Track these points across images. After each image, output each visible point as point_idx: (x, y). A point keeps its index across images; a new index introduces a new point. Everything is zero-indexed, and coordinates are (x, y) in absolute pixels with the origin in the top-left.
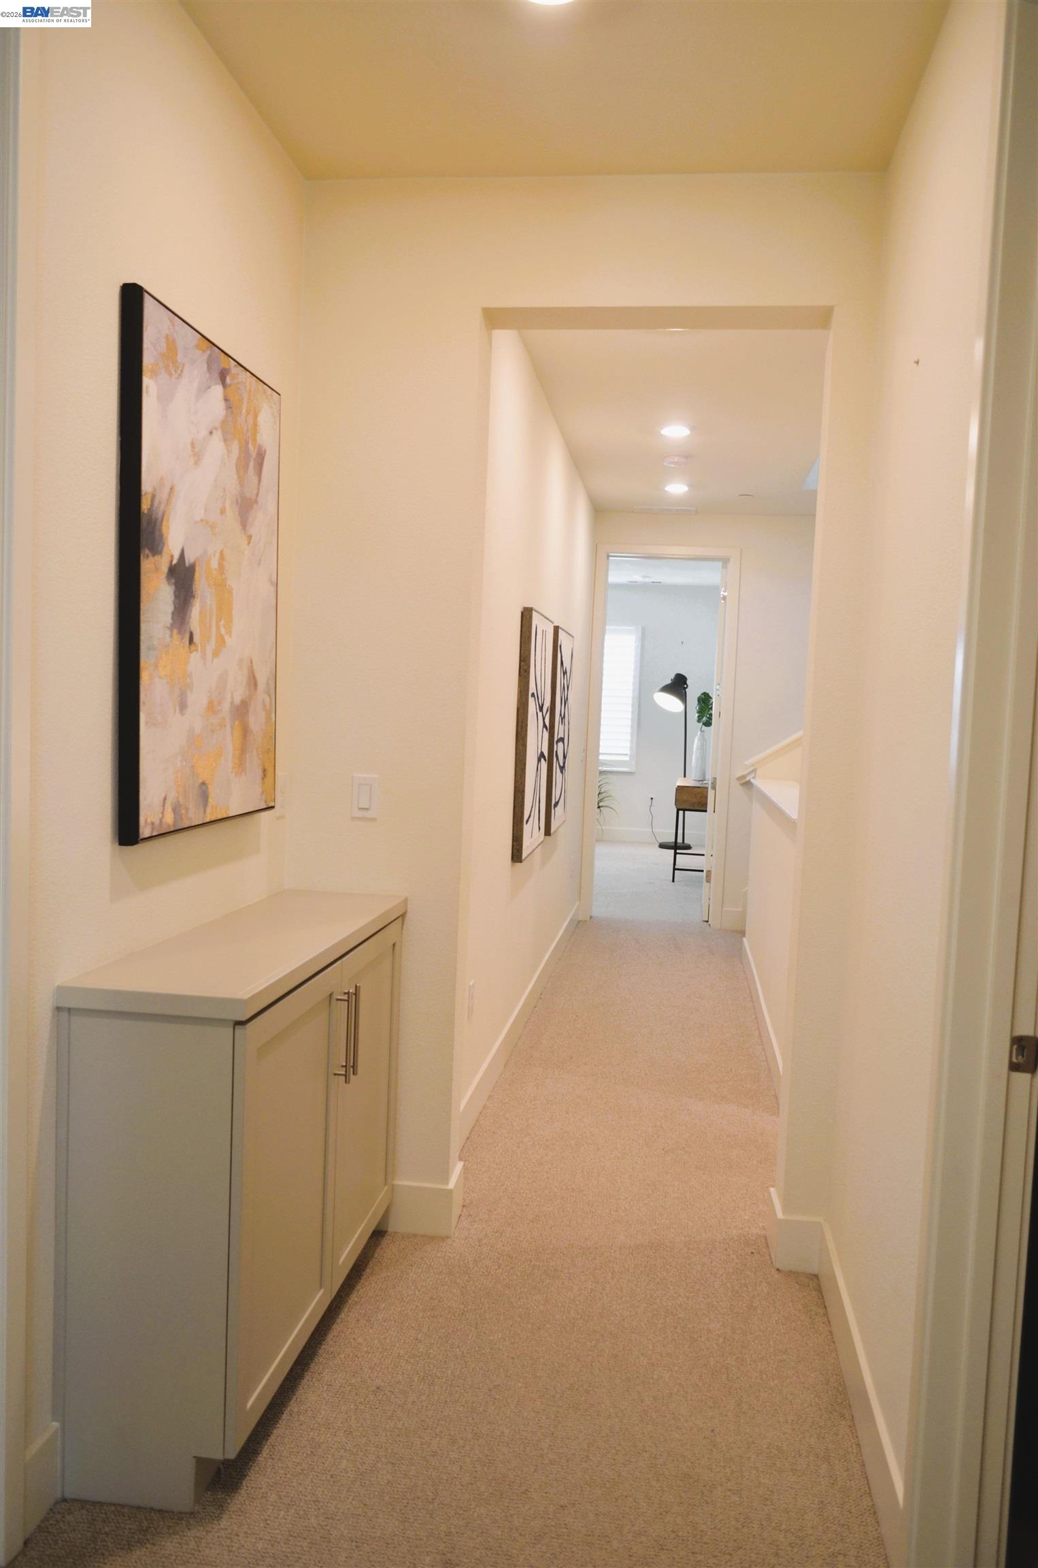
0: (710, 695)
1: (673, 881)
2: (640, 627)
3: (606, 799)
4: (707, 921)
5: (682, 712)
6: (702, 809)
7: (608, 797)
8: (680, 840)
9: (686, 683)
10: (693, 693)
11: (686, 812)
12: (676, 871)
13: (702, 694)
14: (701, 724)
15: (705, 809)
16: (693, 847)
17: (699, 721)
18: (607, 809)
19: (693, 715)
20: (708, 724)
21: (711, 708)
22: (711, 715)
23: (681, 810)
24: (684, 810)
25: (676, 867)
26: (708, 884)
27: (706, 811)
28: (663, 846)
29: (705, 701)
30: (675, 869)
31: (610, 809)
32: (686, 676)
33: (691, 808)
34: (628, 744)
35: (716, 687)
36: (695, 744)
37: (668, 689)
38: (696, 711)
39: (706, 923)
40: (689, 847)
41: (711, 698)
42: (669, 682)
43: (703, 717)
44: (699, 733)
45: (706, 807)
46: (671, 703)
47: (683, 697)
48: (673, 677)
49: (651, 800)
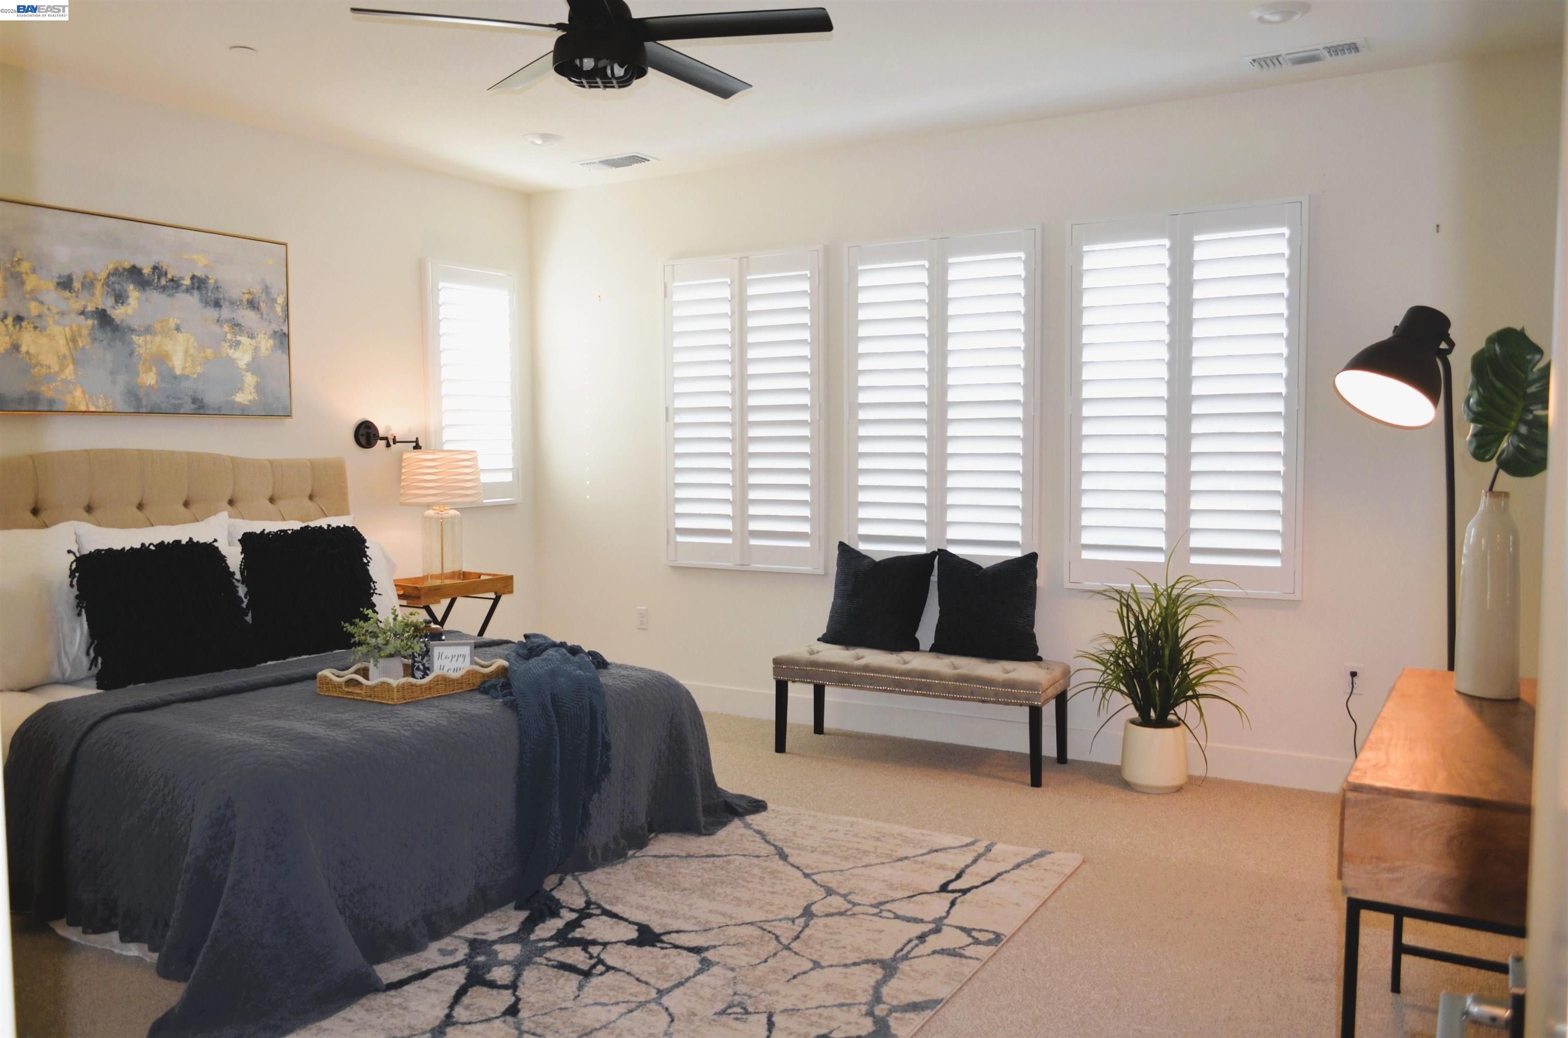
3: (1212, 677)
5: (1432, 425)
9: (1445, 337)
21: (1543, 398)
22: (1541, 425)
31: (1224, 705)
37: (1378, 358)
44: (1495, 505)
48: (1398, 322)
49: (1350, 678)
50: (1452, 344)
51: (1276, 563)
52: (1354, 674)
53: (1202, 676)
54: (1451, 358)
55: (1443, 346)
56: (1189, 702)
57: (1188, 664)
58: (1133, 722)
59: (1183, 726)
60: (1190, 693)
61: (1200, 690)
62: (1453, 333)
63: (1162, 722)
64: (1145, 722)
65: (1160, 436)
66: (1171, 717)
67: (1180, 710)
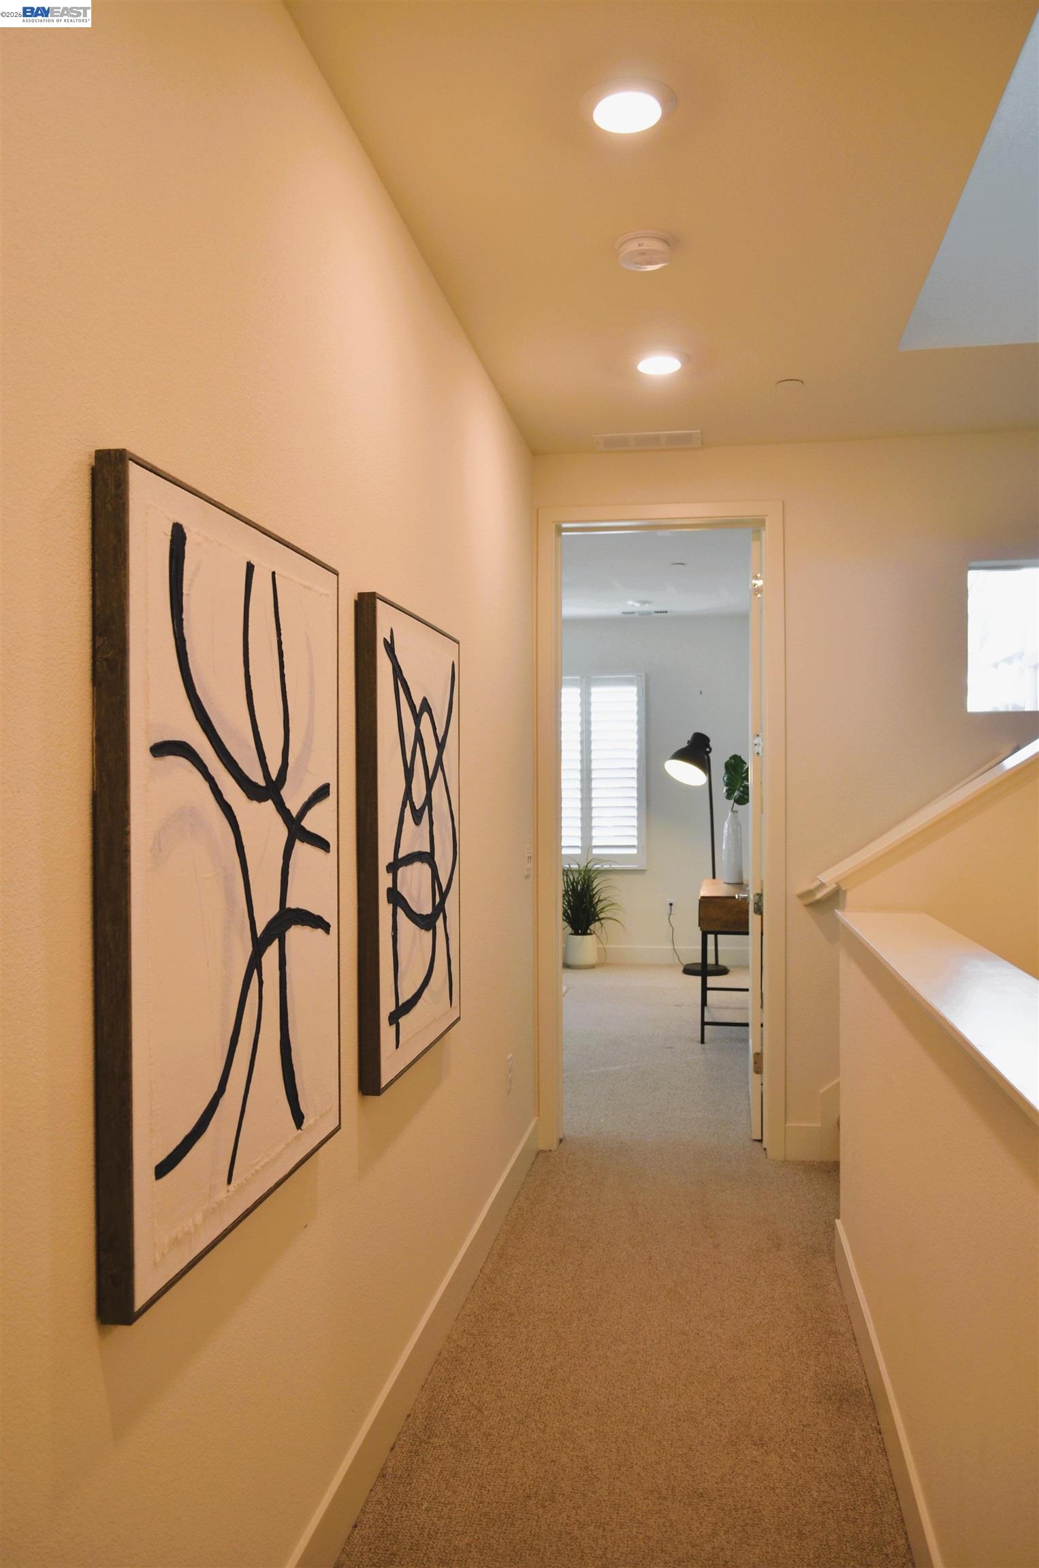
0: (744, 758)
1: (703, 1042)
2: (643, 675)
3: (609, 908)
4: (761, 1141)
5: (704, 785)
6: (741, 930)
7: (610, 905)
8: (711, 960)
9: (708, 746)
10: (718, 759)
11: (719, 936)
12: (706, 1027)
13: (731, 758)
14: (732, 801)
15: (745, 931)
16: (731, 970)
17: (729, 796)
18: (610, 921)
19: (721, 789)
20: (743, 800)
21: (746, 778)
22: (746, 788)
23: (711, 933)
24: (716, 933)
25: (706, 1020)
26: (759, 1076)
27: (747, 933)
28: (688, 970)
29: (736, 768)
30: (704, 1023)
31: (615, 922)
32: (708, 735)
33: (725, 929)
34: (635, 832)
35: (752, 740)
36: (725, 829)
37: (683, 755)
38: (723, 784)
39: (759, 1144)
40: (723, 971)
41: (745, 763)
42: (685, 745)
43: (734, 792)
44: (730, 814)
45: (748, 928)
46: (688, 774)
47: (705, 765)
48: (689, 739)
49: (669, 907)
50: (711, 749)
51: (634, 851)
52: (671, 904)
53: (603, 908)
54: (710, 755)
55: (708, 750)
56: (597, 923)
57: (597, 902)
58: (571, 934)
59: (594, 936)
60: (597, 918)
61: (601, 916)
62: (711, 744)
63: (585, 933)
64: (576, 933)
65: (577, 789)
66: (589, 931)
67: (592, 927)
